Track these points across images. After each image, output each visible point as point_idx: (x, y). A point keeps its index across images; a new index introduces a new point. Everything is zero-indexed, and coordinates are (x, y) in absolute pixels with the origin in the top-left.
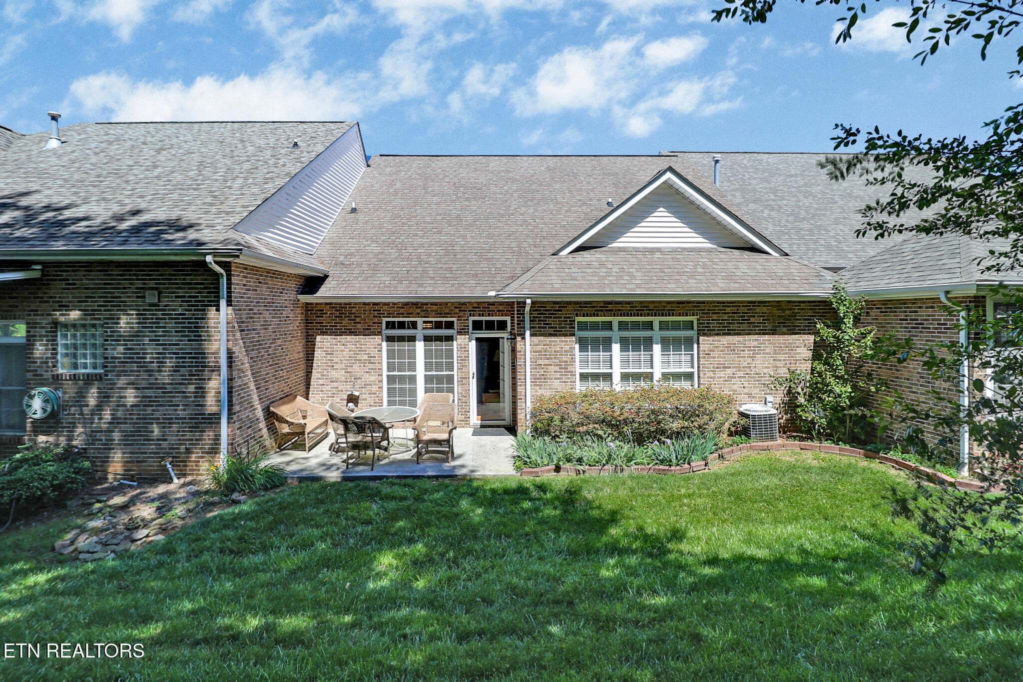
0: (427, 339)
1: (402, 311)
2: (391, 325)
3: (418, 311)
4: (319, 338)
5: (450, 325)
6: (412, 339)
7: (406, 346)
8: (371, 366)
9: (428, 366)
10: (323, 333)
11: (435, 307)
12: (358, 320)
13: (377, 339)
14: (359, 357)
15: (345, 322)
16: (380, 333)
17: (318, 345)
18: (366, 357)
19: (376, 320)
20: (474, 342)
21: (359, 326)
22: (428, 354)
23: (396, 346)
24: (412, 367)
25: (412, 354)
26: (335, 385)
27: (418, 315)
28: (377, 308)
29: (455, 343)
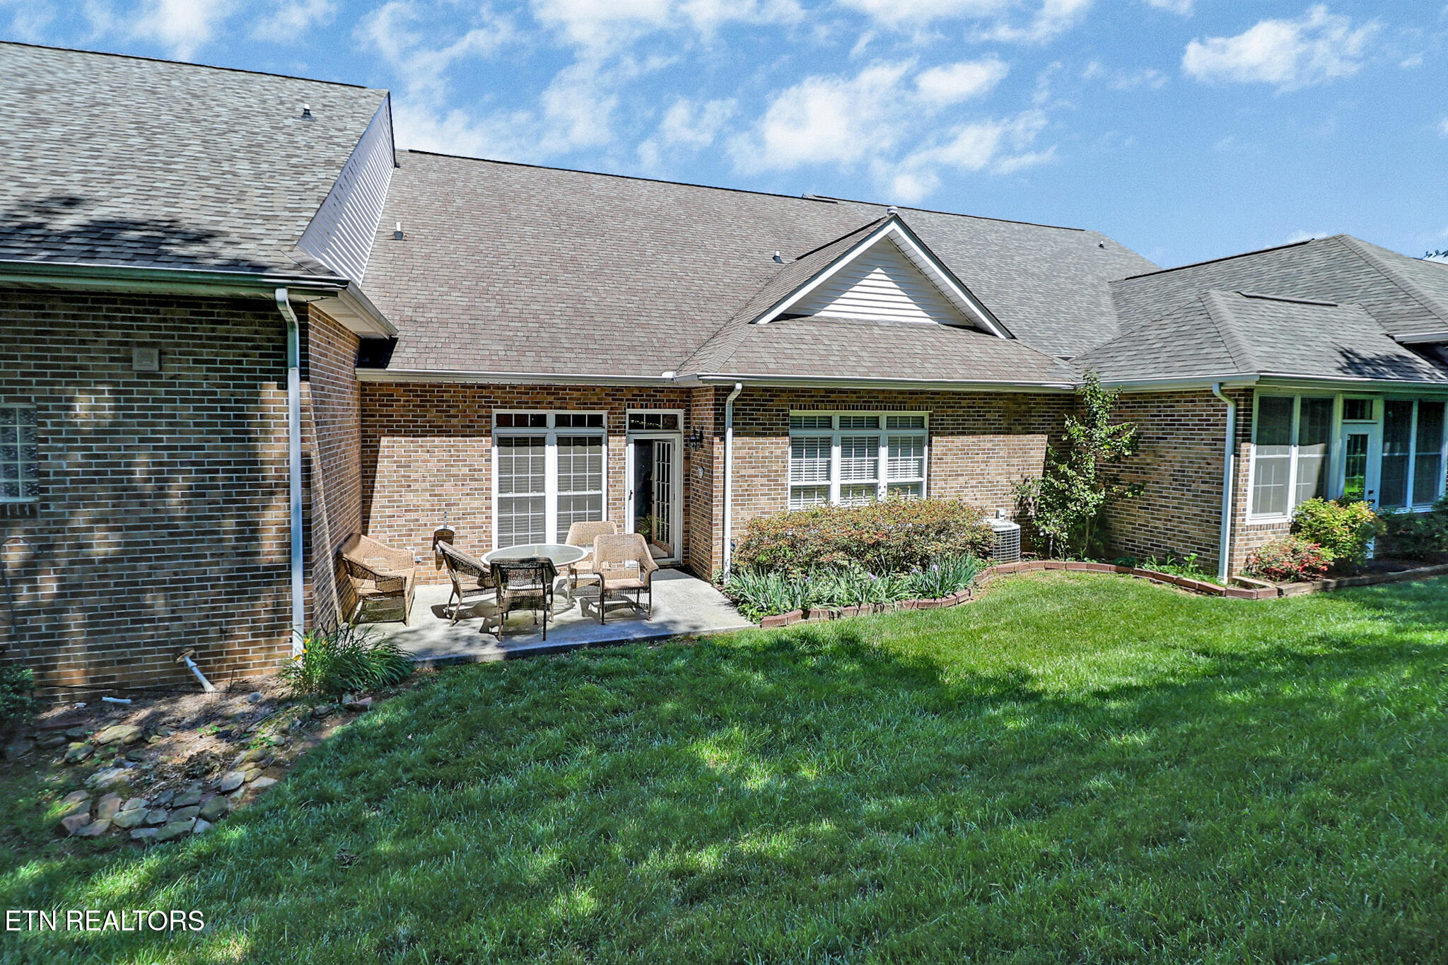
0: (562, 442)
1: (524, 399)
2: (504, 421)
3: (551, 398)
4: (384, 441)
5: (596, 421)
6: (540, 442)
7: (529, 453)
8: (475, 485)
9: (563, 484)
10: (393, 433)
11: (575, 394)
12: (452, 412)
13: (485, 442)
14: (454, 471)
15: (432, 414)
16: (488, 433)
17: (383, 451)
18: (466, 470)
19: (483, 412)
20: (632, 446)
21: (454, 421)
22: (563, 465)
23: (514, 453)
24: (540, 485)
25: (540, 465)
26: (413, 516)
27: (550, 406)
28: (485, 393)
29: (604, 447)
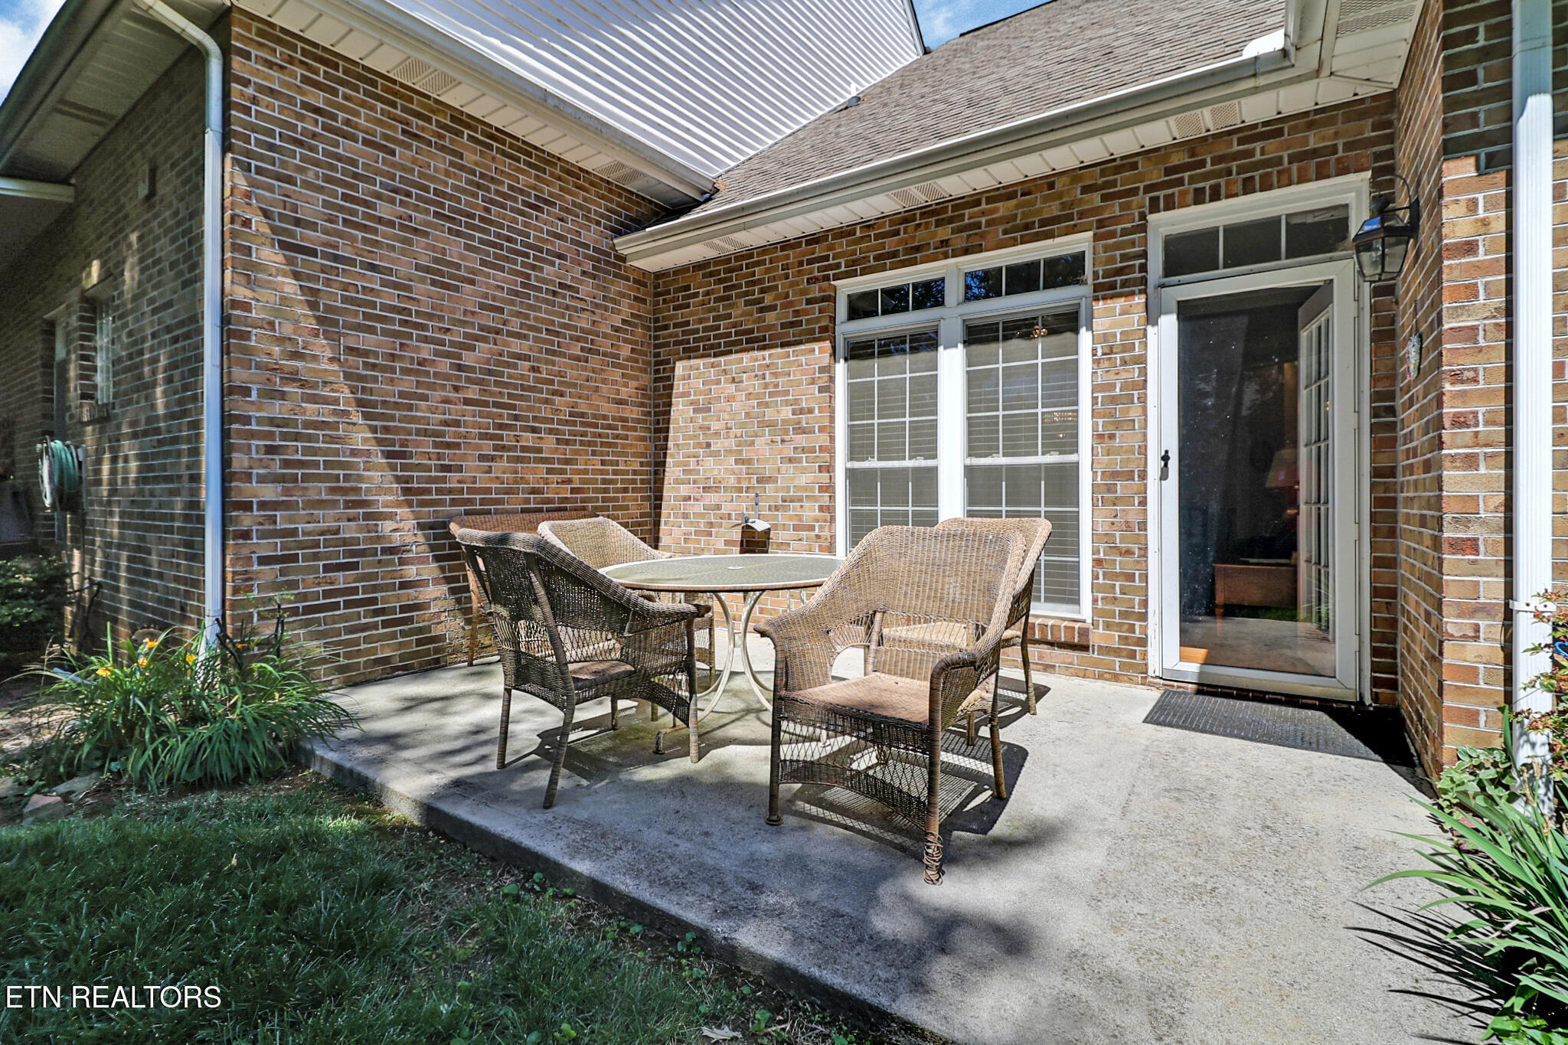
0: (977, 335)
1: (890, 244)
2: (861, 307)
3: (945, 232)
4: (680, 367)
5: (1066, 271)
6: (926, 342)
7: (904, 368)
8: (801, 440)
9: (978, 438)
10: (690, 353)
11: (1003, 208)
12: (768, 299)
13: (820, 351)
14: (770, 414)
15: (740, 310)
16: (827, 332)
17: (679, 386)
18: (787, 413)
19: (815, 291)
20: (1169, 323)
21: (771, 318)
22: (977, 387)
23: (876, 371)
24: (926, 441)
25: (926, 394)
26: (712, 498)
27: (945, 249)
28: (819, 250)
29: (1085, 337)
